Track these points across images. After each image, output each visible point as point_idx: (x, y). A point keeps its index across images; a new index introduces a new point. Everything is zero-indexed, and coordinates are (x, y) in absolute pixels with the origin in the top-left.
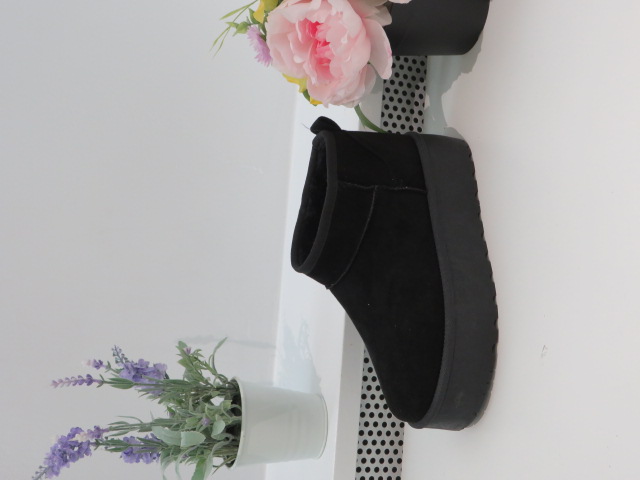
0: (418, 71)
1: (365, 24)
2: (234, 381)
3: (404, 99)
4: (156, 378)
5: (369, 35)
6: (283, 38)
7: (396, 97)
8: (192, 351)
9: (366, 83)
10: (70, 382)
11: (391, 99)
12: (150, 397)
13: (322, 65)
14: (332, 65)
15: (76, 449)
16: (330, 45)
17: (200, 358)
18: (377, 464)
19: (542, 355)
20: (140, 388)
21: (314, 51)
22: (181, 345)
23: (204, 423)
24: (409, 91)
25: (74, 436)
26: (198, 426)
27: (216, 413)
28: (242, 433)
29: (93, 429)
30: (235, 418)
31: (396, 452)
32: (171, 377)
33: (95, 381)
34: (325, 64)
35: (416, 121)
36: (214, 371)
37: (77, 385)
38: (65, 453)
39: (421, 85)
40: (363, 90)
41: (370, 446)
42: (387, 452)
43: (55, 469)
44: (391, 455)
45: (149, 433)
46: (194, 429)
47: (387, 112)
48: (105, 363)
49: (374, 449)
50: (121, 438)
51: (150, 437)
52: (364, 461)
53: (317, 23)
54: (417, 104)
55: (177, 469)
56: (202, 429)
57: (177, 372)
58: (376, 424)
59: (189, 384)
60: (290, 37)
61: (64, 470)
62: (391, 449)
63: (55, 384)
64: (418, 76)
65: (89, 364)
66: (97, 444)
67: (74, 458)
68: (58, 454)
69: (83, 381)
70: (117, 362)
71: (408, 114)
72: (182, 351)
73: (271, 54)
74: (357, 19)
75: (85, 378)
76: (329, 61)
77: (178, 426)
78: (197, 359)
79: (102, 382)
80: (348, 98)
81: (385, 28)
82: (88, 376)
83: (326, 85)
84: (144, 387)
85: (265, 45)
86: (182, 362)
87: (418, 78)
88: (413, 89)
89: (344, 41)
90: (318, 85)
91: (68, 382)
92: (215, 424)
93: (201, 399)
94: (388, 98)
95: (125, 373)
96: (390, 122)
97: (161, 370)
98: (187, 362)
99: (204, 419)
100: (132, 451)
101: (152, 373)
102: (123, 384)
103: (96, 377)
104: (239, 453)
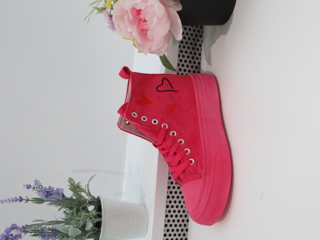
0: (199, 31)
1: (167, 10)
2: (98, 198)
3: (191, 47)
4: (58, 197)
5: (169, 16)
6: (121, 17)
7: (187, 46)
8: (76, 184)
9: (168, 43)
10: (10, 201)
11: (184, 47)
12: (55, 206)
13: (143, 32)
14: (148, 33)
16: (148, 22)
17: (80, 187)
19: (261, 198)
21: (139, 25)
22: (70, 180)
23: (81, 223)
24: (194, 43)
26: (78, 224)
27: (87, 217)
28: (102, 227)
30: (98, 220)
31: (184, 235)
32: (66, 197)
33: (24, 200)
34: (145, 32)
35: (197, 58)
36: (89, 194)
37: (14, 202)
39: (200, 39)
40: (166, 46)
41: (170, 232)
42: (180, 235)
44: (182, 236)
47: (181, 54)
48: (32, 186)
49: (173, 234)
51: (54, 228)
53: (140, 10)
54: (198, 49)
56: (80, 226)
57: (69, 194)
58: (174, 221)
59: (74, 200)
60: (126, 17)
62: (182, 233)
63: (2, 202)
64: (199, 34)
65: (24, 186)
68: (4, 238)
69: (17, 200)
71: (193, 55)
72: (71, 183)
73: (116, 26)
74: (162, 7)
76: (147, 30)
78: (78, 187)
79: (28, 200)
80: (158, 50)
81: (178, 12)
82: (20, 197)
83: (146, 43)
85: (112, 21)
86: (71, 189)
87: (198, 36)
88: (196, 41)
89: (155, 20)
90: (141, 43)
91: (9, 200)
92: (87, 223)
93: (81, 208)
94: (182, 47)
95: (41, 193)
96: (183, 59)
97: (61, 192)
98: (74, 189)
99: (81, 221)
100: (45, 235)
101: (55, 195)
102: (39, 201)
103: (24, 197)
104: (100, 238)
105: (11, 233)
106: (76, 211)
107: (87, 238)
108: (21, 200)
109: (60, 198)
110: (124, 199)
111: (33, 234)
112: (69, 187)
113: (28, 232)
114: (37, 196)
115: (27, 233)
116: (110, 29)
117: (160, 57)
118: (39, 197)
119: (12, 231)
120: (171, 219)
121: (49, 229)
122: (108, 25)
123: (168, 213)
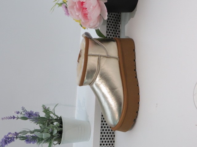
0: (118, 18)
1: (98, 2)
2: (61, 117)
3: (114, 27)
4: (36, 117)
5: (100, 5)
6: (72, 7)
7: (111, 26)
9: (100, 22)
11: (110, 27)
12: (34, 123)
13: (85, 15)
14: (88, 16)
15: (10, 139)
16: (87, 9)
17: (49, 110)
18: (107, 143)
19: (156, 106)
20: (31, 120)
21: (83, 11)
22: (43, 106)
24: (115, 25)
26: (48, 132)
27: (54, 127)
28: (63, 134)
29: (14, 133)
30: (60, 129)
31: (113, 139)
32: (41, 116)
33: (15, 118)
34: (86, 15)
35: (118, 34)
36: (54, 114)
37: (10, 119)
38: (6, 141)
39: (119, 22)
41: (104, 137)
42: (110, 139)
43: (3, 146)
44: (111, 140)
45: (34, 134)
46: (47, 133)
47: (108, 31)
48: (20, 112)
49: (106, 138)
50: (25, 136)
51: (34, 135)
52: (102, 142)
53: (83, 2)
54: (118, 29)
55: (42, 145)
56: (50, 132)
57: (43, 115)
58: (106, 130)
59: (46, 118)
60: (75, 7)
61: (6, 146)
62: (111, 138)
63: (3, 119)
64: (118, 20)
65: (15, 112)
66: (17, 138)
67: (9, 142)
68: (4, 141)
70: (23, 112)
71: (115, 32)
72: (44, 108)
73: (69, 12)
75: (12, 117)
76: (87, 14)
77: (42, 132)
78: (48, 110)
79: (18, 118)
80: (94, 26)
81: (105, 3)
82: (13, 116)
83: (87, 22)
84: (32, 119)
85: (67, 9)
86: (44, 111)
87: (118, 21)
88: (117, 24)
89: (91, 7)
90: (84, 22)
91: (7, 118)
92: (54, 131)
93: (50, 123)
94: (108, 27)
95: (26, 115)
96: (109, 34)
97: (37, 114)
98: (45, 111)
99: (50, 129)
100: (28, 140)
101: (34, 115)
102: (24, 118)
103: (16, 116)
104: (62, 140)
105: (8, 136)
106: (47, 125)
107: (54, 141)
108: (14, 118)
109: (38, 117)
111: (22, 139)
116: (66, 15)
117: (96, 30)
119: (9, 135)
120: (104, 135)
121: (31, 136)
122: (65, 13)
123: (102, 126)
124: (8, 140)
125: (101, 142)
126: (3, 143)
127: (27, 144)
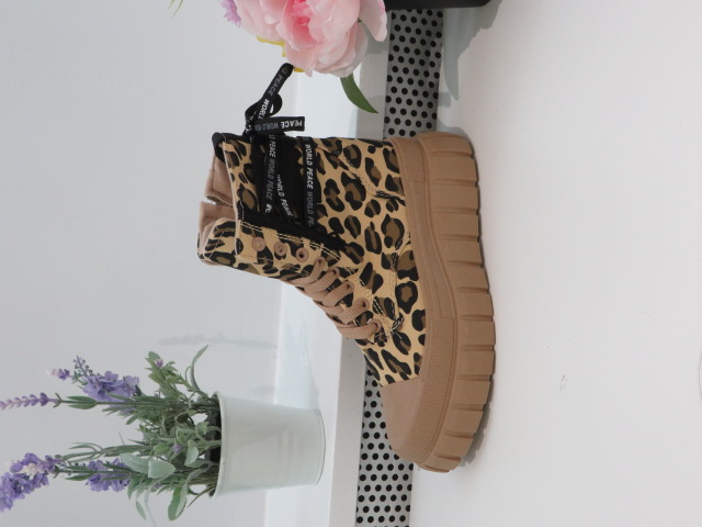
0: (434, 23)
2: (215, 395)
3: (417, 58)
4: (125, 395)
7: (407, 57)
8: (164, 365)
10: (20, 403)
11: (401, 59)
12: (121, 415)
13: (300, 25)
14: (311, 25)
15: (31, 478)
17: (174, 372)
18: (383, 492)
19: (561, 387)
21: (290, 9)
22: (153, 357)
23: (176, 450)
24: (423, 49)
25: (21, 469)
26: (169, 453)
27: (189, 438)
29: (44, 459)
30: (213, 443)
31: (406, 477)
32: (145, 394)
33: (50, 400)
34: (305, 24)
35: (431, 85)
36: (195, 388)
37: (30, 406)
38: (17, 483)
39: (436, 40)
41: (374, 471)
43: (7, 501)
44: (400, 481)
47: (395, 76)
48: (72, 374)
49: (379, 474)
50: (87, 463)
52: (367, 488)
54: (432, 64)
55: (146, 501)
56: (173, 457)
57: (150, 388)
58: (382, 446)
59: (162, 401)
61: (17, 502)
62: (400, 474)
63: (3, 405)
64: (434, 30)
65: (53, 373)
66: (57, 471)
67: (29, 488)
68: (9, 485)
69: (36, 401)
71: (421, 76)
72: (153, 364)
75: (39, 397)
76: (308, 20)
78: (170, 373)
79: (59, 402)
80: (336, 64)
82: (43, 395)
83: (309, 49)
84: (110, 406)
85: (232, 2)
86: (154, 377)
87: (434, 33)
88: (428, 46)
90: (298, 50)
92: (188, 450)
93: (176, 418)
94: (396, 58)
95: (89, 387)
96: (400, 87)
97: (132, 384)
98: (160, 377)
99: (175, 445)
100: (99, 478)
101: (120, 389)
102: (84, 403)
103: (51, 395)
104: (219, 483)
105: (21, 472)
106: (166, 424)
107: (190, 484)
109: (131, 397)
110: (276, 401)
111: (73, 475)
112: (151, 372)
113: (62, 471)
114: (81, 393)
115: (61, 474)
116: (229, 20)
117: (342, 79)
118: (86, 395)
121: (108, 465)
122: (225, 11)
123: (367, 430)
124: (25, 482)
125: (362, 488)
126: (6, 490)
127: (95, 492)
